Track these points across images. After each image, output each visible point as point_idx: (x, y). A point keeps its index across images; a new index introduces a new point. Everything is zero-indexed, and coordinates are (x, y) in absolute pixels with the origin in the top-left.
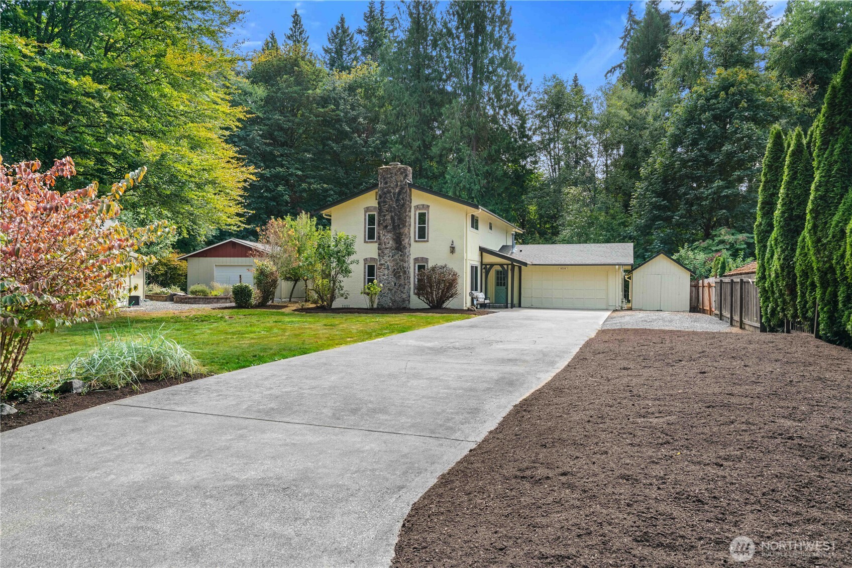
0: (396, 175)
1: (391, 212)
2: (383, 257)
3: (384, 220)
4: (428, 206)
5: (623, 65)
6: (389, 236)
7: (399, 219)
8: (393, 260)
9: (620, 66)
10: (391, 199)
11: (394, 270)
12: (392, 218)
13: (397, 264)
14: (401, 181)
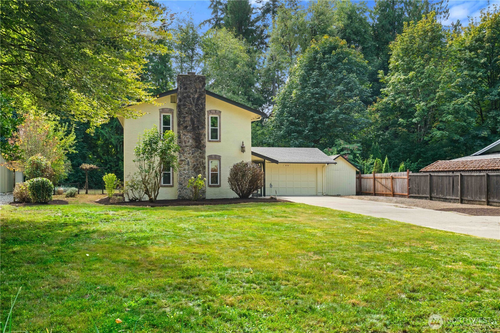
0: (195, 82)
1: (191, 114)
2: (183, 154)
3: (184, 121)
4: (220, 112)
5: (212, 21)
6: (189, 135)
7: (198, 121)
8: (193, 157)
9: (209, 21)
10: (191, 103)
11: (194, 165)
12: (192, 120)
13: (197, 160)
14: (200, 89)
